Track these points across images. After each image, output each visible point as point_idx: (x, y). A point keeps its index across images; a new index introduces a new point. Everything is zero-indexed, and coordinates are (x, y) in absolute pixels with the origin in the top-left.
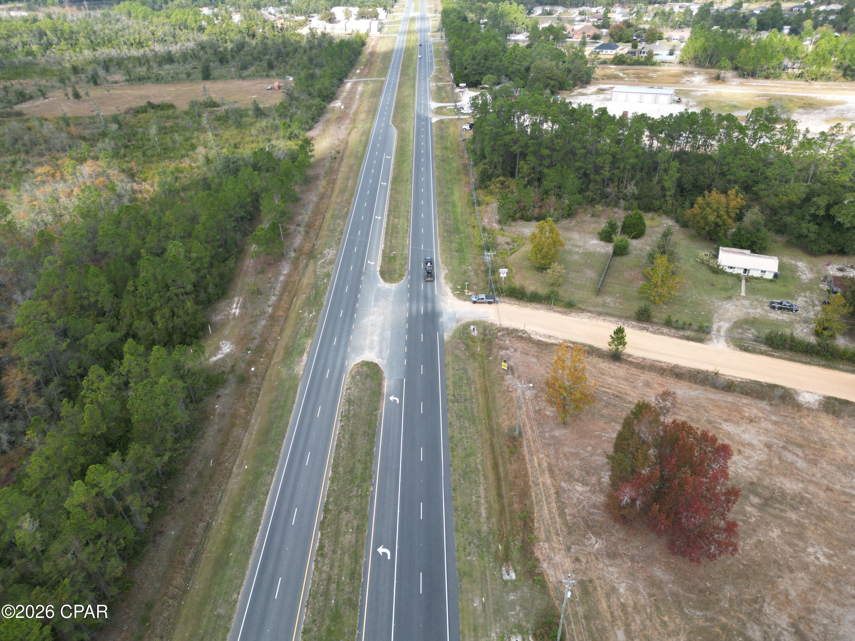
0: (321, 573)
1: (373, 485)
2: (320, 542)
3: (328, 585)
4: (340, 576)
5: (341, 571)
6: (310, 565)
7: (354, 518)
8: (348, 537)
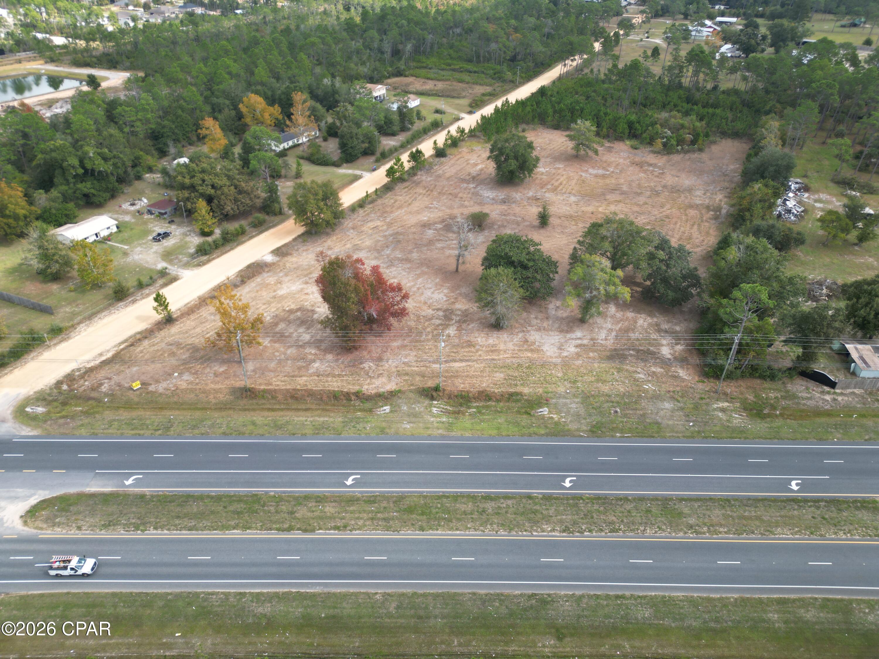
0: (365, 525)
1: (267, 492)
2: (330, 530)
3: (379, 519)
4: (372, 511)
5: (364, 511)
6: (357, 535)
7: (305, 505)
8: (327, 509)
